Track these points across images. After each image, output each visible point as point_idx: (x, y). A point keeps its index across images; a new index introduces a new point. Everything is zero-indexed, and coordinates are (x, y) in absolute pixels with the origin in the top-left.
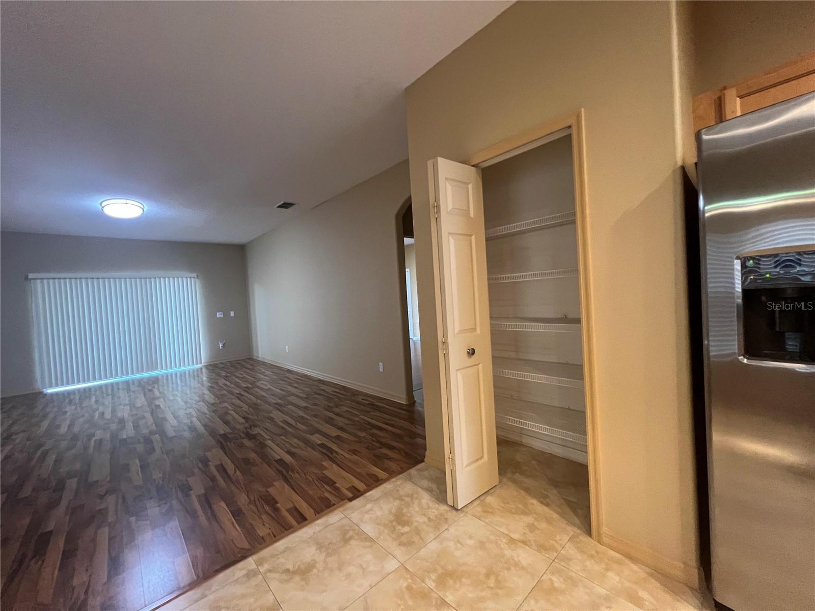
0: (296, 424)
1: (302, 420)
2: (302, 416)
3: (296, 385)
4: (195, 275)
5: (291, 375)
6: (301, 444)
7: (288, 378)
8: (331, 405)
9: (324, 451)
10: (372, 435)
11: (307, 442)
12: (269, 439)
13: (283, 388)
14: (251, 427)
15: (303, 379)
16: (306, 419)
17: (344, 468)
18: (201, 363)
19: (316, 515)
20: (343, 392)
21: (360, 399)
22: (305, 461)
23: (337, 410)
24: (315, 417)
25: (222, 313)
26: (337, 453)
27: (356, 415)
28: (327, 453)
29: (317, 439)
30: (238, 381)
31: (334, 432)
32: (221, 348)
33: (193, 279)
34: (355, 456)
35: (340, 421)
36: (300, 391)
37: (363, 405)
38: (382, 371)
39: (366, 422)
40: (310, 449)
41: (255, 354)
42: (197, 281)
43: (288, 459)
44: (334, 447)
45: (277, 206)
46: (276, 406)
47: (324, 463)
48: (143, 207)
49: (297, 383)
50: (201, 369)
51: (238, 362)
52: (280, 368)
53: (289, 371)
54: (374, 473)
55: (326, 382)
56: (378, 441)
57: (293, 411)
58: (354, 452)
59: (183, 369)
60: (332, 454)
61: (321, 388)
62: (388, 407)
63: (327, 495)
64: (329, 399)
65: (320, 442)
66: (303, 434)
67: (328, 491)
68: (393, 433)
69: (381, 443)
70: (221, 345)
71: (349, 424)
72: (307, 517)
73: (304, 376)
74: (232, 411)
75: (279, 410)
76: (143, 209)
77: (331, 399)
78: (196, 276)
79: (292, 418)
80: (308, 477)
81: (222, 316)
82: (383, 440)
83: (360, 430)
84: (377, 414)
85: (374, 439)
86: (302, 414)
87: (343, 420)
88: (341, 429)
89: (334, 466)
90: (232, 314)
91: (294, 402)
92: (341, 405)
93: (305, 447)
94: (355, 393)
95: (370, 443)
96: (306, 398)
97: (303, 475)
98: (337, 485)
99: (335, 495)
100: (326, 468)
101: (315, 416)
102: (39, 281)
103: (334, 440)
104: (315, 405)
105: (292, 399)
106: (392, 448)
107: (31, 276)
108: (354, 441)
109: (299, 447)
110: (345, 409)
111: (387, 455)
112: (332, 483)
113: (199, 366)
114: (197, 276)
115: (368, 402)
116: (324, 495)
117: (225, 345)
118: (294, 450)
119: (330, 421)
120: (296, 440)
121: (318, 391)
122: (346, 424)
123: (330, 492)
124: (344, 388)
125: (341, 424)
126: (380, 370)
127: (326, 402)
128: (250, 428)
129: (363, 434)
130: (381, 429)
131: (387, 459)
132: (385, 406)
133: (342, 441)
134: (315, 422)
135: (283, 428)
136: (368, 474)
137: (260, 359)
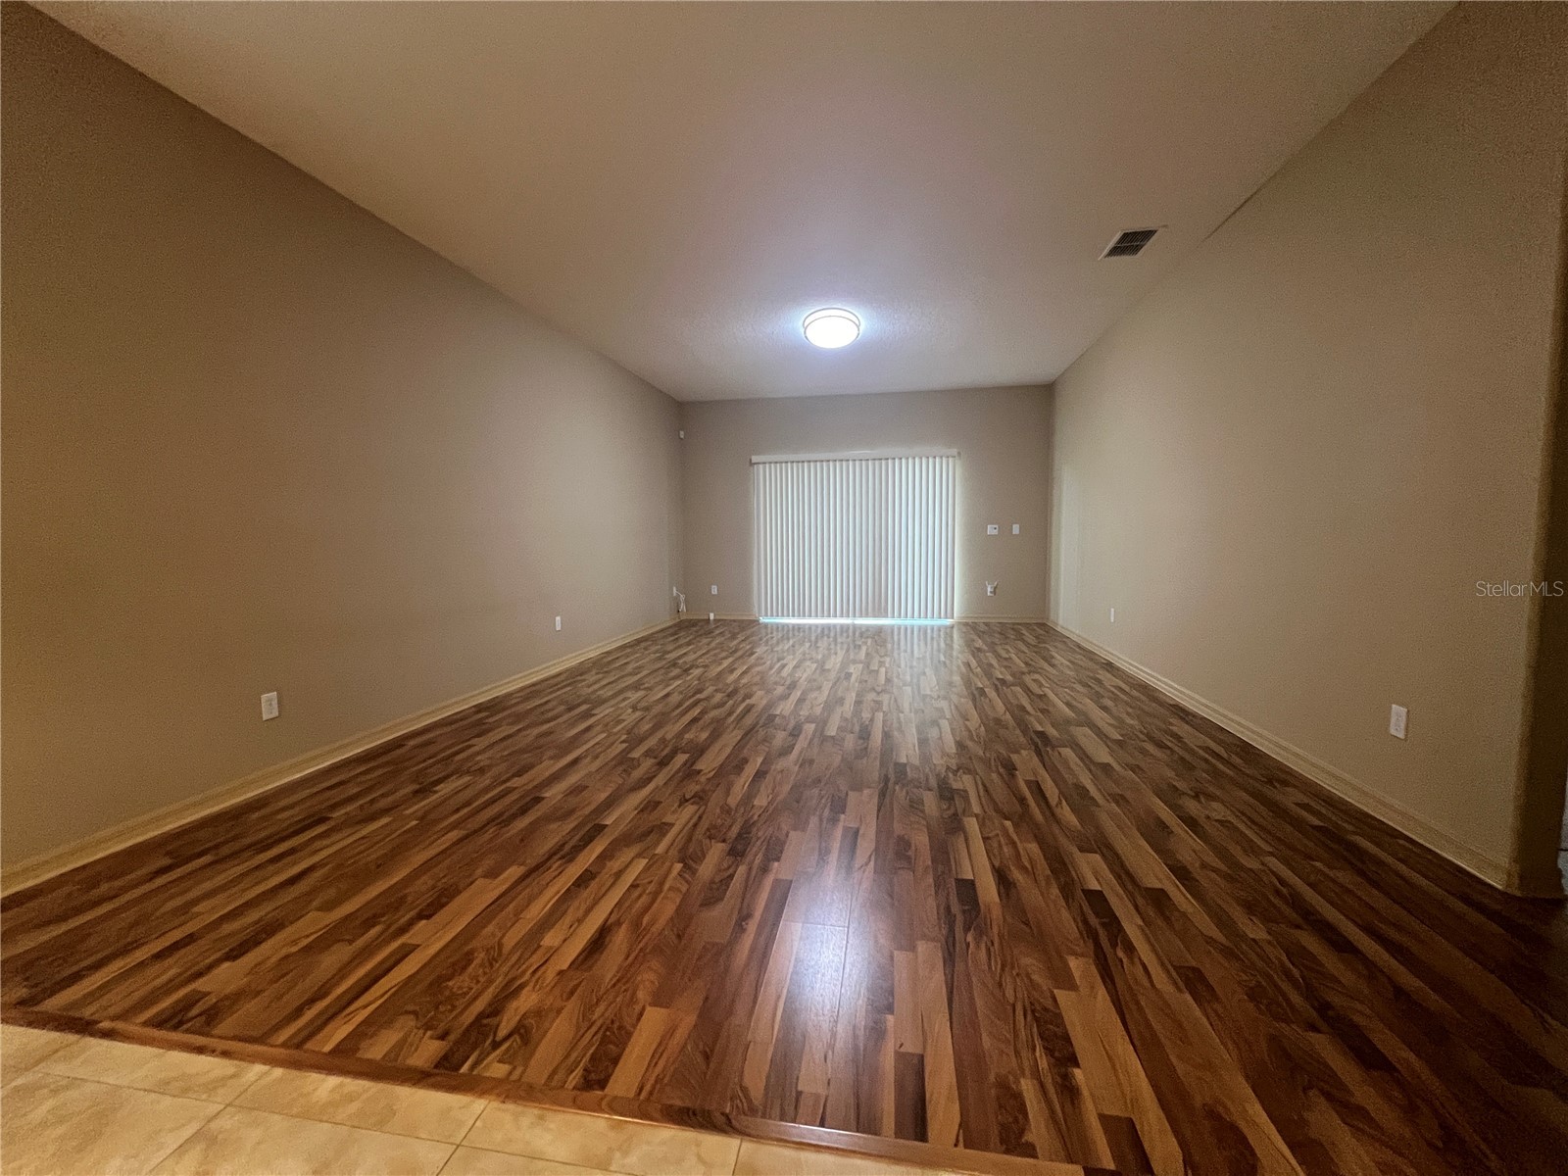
0: (1060, 802)
1: (1079, 798)
2: (1084, 788)
3: (1109, 703)
4: (954, 451)
5: (1109, 676)
6: (1043, 868)
7: (1099, 682)
8: (1181, 785)
9: (1094, 921)
10: (1297, 953)
11: (1059, 866)
12: (977, 816)
13: (1075, 703)
14: (958, 769)
15: (1135, 693)
16: (1092, 798)
17: (1131, 1026)
18: (953, 618)
19: (956, 1145)
20: (1236, 760)
21: (1290, 798)
22: (1027, 923)
23: (1192, 807)
24: (1117, 803)
25: (997, 526)
26: (1130, 949)
27: (1252, 849)
28: (1101, 932)
29: (1092, 871)
30: (994, 662)
31: (1154, 873)
32: (989, 594)
33: (951, 460)
34: (1188, 997)
35: (1188, 847)
36: (1112, 722)
37: (1298, 824)
38: (1401, 735)
39: (1284, 891)
40: (1055, 891)
41: (1052, 617)
42: (958, 462)
43: (988, 890)
44: (1132, 927)
45: (1106, 251)
46: (1037, 740)
47: (1073, 963)
48: (857, 323)
49: (1115, 699)
50: (952, 627)
51: (1016, 627)
52: (1090, 655)
53: (1109, 666)
54: (1242, 1125)
55: (1195, 715)
56: (1309, 992)
57: (1069, 767)
58: (1193, 981)
59: (923, 622)
60: (1114, 946)
61: (1174, 729)
62: (1403, 868)
63: (1027, 1088)
64: (1185, 766)
65: (1094, 885)
66: (1063, 841)
67: (1036, 1074)
68: (1399, 992)
69: (1323, 1008)
70: (989, 589)
71: (1215, 870)
72: (933, 1129)
73: (1140, 685)
74: (946, 722)
75: (1039, 753)
76: (858, 327)
77: (1191, 768)
78: (956, 454)
79: (1057, 785)
80: (1008, 981)
81: (995, 532)
82: (1336, 1000)
83: (1250, 908)
84: (1345, 877)
85: (1296, 972)
86: (1086, 781)
87: (1198, 843)
88: (1181, 873)
89: (1102, 993)
90: (1016, 529)
91: (1083, 741)
92: (1211, 797)
93: (1048, 883)
94: (1279, 776)
95: (1269, 977)
96: (1119, 743)
97: (997, 967)
98: (1078, 1074)
99: (1052, 1112)
100: (1072, 986)
101: (1119, 799)
102: (761, 466)
103: (1140, 901)
104: (1136, 769)
105: (1083, 735)
106: (1370, 1058)
107: (754, 459)
108: (1210, 940)
109: (1031, 872)
110: (1218, 811)
111: (1342, 1086)
112: (1065, 1058)
113: (949, 622)
114: (959, 453)
115: (1316, 822)
116: (1018, 1082)
117: (997, 590)
118: (1017, 875)
119: (1156, 834)
120: (1033, 847)
121: (1157, 734)
122: (1204, 866)
123: (1042, 1085)
124: (1246, 750)
125: (1186, 856)
126: (1393, 731)
127: (1170, 774)
128: (955, 772)
129: (1256, 931)
130: (1342, 946)
131: (1329, 1097)
132: (1390, 860)
133: (1167, 920)
134: (1110, 819)
135: (1022, 800)
136: (1212, 1114)
137: (1059, 629)
